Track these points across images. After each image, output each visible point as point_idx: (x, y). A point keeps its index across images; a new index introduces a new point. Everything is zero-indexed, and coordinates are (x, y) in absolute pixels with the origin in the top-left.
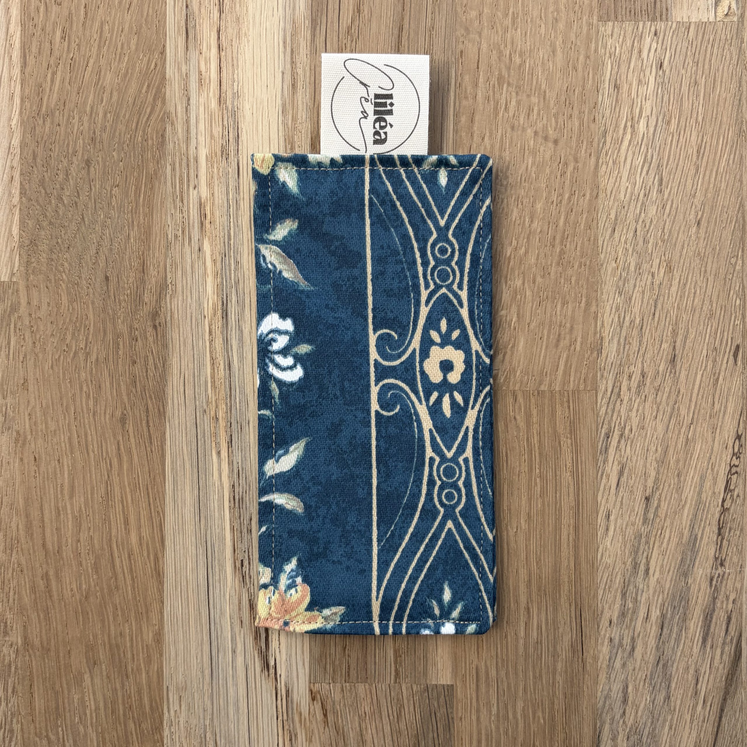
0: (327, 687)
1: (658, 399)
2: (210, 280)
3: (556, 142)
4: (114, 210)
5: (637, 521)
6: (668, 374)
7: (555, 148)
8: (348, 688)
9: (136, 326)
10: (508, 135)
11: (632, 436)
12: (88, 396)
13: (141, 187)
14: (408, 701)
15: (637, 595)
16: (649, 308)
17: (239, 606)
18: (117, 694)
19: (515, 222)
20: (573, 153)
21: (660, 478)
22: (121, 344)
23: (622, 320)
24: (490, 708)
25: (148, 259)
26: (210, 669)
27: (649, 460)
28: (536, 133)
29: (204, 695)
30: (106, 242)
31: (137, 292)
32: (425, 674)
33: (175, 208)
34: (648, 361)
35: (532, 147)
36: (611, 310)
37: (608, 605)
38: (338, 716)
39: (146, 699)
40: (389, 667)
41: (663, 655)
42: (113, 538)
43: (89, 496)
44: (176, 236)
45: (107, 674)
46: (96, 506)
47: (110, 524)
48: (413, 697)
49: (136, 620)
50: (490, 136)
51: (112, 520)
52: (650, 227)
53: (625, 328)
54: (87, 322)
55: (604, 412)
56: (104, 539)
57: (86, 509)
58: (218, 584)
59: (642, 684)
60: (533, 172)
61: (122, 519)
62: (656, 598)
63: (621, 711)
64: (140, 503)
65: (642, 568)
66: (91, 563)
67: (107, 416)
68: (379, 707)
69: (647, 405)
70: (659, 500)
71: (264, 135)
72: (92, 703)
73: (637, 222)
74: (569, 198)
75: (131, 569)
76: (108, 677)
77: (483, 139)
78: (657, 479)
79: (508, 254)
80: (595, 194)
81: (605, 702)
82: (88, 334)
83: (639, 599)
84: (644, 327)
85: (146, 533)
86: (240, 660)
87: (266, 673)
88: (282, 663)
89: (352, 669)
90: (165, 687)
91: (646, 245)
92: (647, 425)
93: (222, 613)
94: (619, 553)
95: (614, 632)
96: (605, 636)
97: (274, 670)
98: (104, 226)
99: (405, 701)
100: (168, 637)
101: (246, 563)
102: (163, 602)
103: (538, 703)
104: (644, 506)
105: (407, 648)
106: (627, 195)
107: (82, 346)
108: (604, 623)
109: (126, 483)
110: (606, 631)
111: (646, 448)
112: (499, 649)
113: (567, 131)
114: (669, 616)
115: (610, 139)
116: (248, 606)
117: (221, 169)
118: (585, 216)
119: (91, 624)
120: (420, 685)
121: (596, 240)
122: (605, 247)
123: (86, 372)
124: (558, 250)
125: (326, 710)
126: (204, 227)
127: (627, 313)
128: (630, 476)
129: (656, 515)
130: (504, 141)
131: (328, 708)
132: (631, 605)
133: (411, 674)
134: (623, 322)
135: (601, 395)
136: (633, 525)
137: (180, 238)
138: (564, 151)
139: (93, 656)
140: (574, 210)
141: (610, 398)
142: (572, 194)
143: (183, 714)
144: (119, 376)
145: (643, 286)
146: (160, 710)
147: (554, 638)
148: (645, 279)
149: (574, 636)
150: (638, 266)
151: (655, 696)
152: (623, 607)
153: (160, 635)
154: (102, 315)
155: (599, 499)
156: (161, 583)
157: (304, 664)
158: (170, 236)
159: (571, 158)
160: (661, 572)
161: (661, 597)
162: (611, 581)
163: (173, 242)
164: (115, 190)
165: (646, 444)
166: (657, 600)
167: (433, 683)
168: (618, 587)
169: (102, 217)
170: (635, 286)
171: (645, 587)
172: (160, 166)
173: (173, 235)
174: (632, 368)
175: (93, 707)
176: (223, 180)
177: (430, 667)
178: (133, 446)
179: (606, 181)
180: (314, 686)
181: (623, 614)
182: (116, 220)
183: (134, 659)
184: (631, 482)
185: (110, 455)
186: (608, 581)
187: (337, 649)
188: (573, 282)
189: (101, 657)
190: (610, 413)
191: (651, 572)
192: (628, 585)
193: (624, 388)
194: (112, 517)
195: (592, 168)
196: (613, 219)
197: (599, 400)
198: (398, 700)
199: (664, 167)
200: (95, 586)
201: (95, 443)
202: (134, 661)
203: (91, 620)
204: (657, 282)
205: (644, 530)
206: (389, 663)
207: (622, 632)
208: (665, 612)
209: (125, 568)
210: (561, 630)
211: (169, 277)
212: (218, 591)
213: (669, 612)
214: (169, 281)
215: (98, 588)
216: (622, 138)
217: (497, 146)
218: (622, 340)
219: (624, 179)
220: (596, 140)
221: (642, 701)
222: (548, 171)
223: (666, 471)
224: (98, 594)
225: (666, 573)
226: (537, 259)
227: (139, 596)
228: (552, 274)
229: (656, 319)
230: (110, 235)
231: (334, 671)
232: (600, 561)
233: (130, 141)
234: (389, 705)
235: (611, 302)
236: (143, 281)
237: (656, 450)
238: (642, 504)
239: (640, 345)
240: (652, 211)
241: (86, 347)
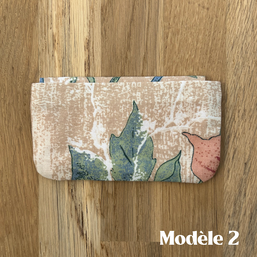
0: (108, 243)
1: (251, 121)
2: (57, 69)
3: (208, 9)
4: (16, 38)
5: (241, 173)
6: (255, 110)
7: (207, 11)
8: (117, 243)
9: (26, 89)
10: (187, 6)
11: (239, 137)
12: (5, 119)
13: (28, 28)
14: (143, 249)
15: (240, 204)
16: (248, 81)
17: (71, 209)
18: (19, 246)
19: (190, 44)
20: (215, 13)
21: (251, 155)
22: (19, 97)
23: (236, 87)
24: (178, 252)
25: (31, 59)
26: (58, 235)
27: (247, 147)
28: (199, 5)
29: (56, 246)
30: (13, 52)
31: (26, 74)
32: (150, 237)
33: (42, 37)
34: (247, 105)
35: (197, 11)
36: (231, 82)
37: (228, 209)
38: (113, 255)
39: (31, 248)
40: (135, 234)
41: (251, 230)
42: (16, 180)
43: (6, 162)
44: (43, 50)
45: (15, 237)
46: (9, 166)
47: (15, 174)
48: (145, 247)
49: (27, 215)
50: (179, 6)
51: (16, 172)
52: (248, 46)
53: (237, 90)
54: (5, 87)
55: (228, 126)
56: (13, 180)
57: (5, 167)
58: (61, 199)
59: (242, 242)
60: (198, 22)
61: (20, 172)
62: (249, 206)
63: (233, 254)
64: (28, 165)
65: (243, 193)
66: (7, 190)
67: (14, 128)
68: (130, 252)
69: (246, 123)
70: (251, 164)
71: (81, 5)
72: (8, 249)
73: (243, 44)
74: (214, 33)
75: (25, 193)
76: (15, 239)
77: (176, 7)
78: (250, 155)
79: (187, 58)
80: (225, 32)
81: (226, 250)
82: (5, 92)
83: (241, 206)
84: (245, 90)
85: (31, 178)
86: (71, 231)
87: (82, 237)
88: (89, 233)
89: (119, 235)
90: (39, 243)
91: (246, 54)
92: (246, 132)
93: (63, 212)
94: (233, 186)
95: (230, 220)
96: (227, 222)
97: (85, 236)
98: (11, 45)
99: (141, 249)
100: (41, 222)
101: (74, 191)
102: (38, 207)
103: (198, 250)
104: (244, 167)
105: (142, 226)
106: (239, 32)
107: (3, 97)
108: (226, 216)
109: (22, 156)
110: (227, 220)
111: (245, 142)
112: (181, 227)
113: (213, 4)
114: (254, 213)
115: (231, 7)
116: (74, 209)
117: (62, 21)
118: (220, 42)
119: (7, 216)
120: (148, 242)
121: (225, 51)
122: (229, 55)
123: (4, 109)
124: (209, 56)
125: (108, 253)
126: (55, 46)
127: (238, 84)
128: (238, 154)
129: (249, 171)
130: (185, 8)
131: (109, 252)
132: (238, 209)
133: (144, 237)
134: (236, 88)
135: (226, 119)
136: (239, 175)
137: (44, 51)
138: (211, 13)
139: (9, 230)
140: (216, 39)
141: (230, 120)
142: (215, 32)
143: (47, 254)
144: (18, 110)
145: (245, 72)
146: (37, 252)
147: (205, 223)
148: (246, 69)
149: (214, 222)
150: (243, 63)
151: (248, 247)
152: (234, 210)
153: (37, 221)
154: (11, 84)
155: (225, 163)
156: (37, 199)
157: (98, 233)
158: (40, 50)
159: (214, 16)
160: (251, 195)
161: (251, 206)
162: (230, 199)
163: (41, 52)
164: (16, 30)
165: (245, 140)
166: (249, 207)
167: (153, 241)
168: (233, 201)
169: (11, 41)
170: (242, 72)
171: (244, 201)
172: (35, 19)
173: (41, 49)
174: (240, 107)
175: (9, 251)
176: (63, 25)
177: (152, 235)
178: (25, 140)
179: (230, 26)
180: (103, 242)
181: (234, 213)
182: (17, 43)
183: (26, 231)
184: (239, 157)
185: (15, 144)
186: (228, 199)
187: (112, 227)
188: (215, 70)
189: (12, 230)
190: (230, 127)
191: (247, 195)
192: (237, 201)
193: (236, 116)
194: (16, 171)
195: (224, 20)
196: (233, 43)
197: (226, 121)
198: (138, 249)
199: (255, 20)
200: (9, 200)
201: (8, 139)
202: (26, 232)
203: (7, 214)
204: (251, 70)
205: (244, 177)
206: (135, 233)
207: (234, 220)
208: (252, 212)
209: (22, 192)
210: (208, 219)
211: (39, 67)
212: (62, 202)
213: (254, 212)
214: (40, 69)
215: (10, 201)
216: (237, 7)
217: (182, 10)
218: (236, 96)
219: (237, 25)
220: (225, 8)
221: (242, 249)
222: (204, 21)
223: (254, 152)
224: (10, 204)
225: (253, 195)
226: (199, 60)
227: (28, 204)
228: (206, 67)
229: (251, 86)
230: (14, 49)
231: (111, 236)
232: (225, 190)
233: (23, 8)
234: (135, 250)
235: (231, 79)
236: (28, 69)
237: (250, 143)
238: (243, 166)
239: (243, 97)
240: (249, 39)
241: (4, 98)
